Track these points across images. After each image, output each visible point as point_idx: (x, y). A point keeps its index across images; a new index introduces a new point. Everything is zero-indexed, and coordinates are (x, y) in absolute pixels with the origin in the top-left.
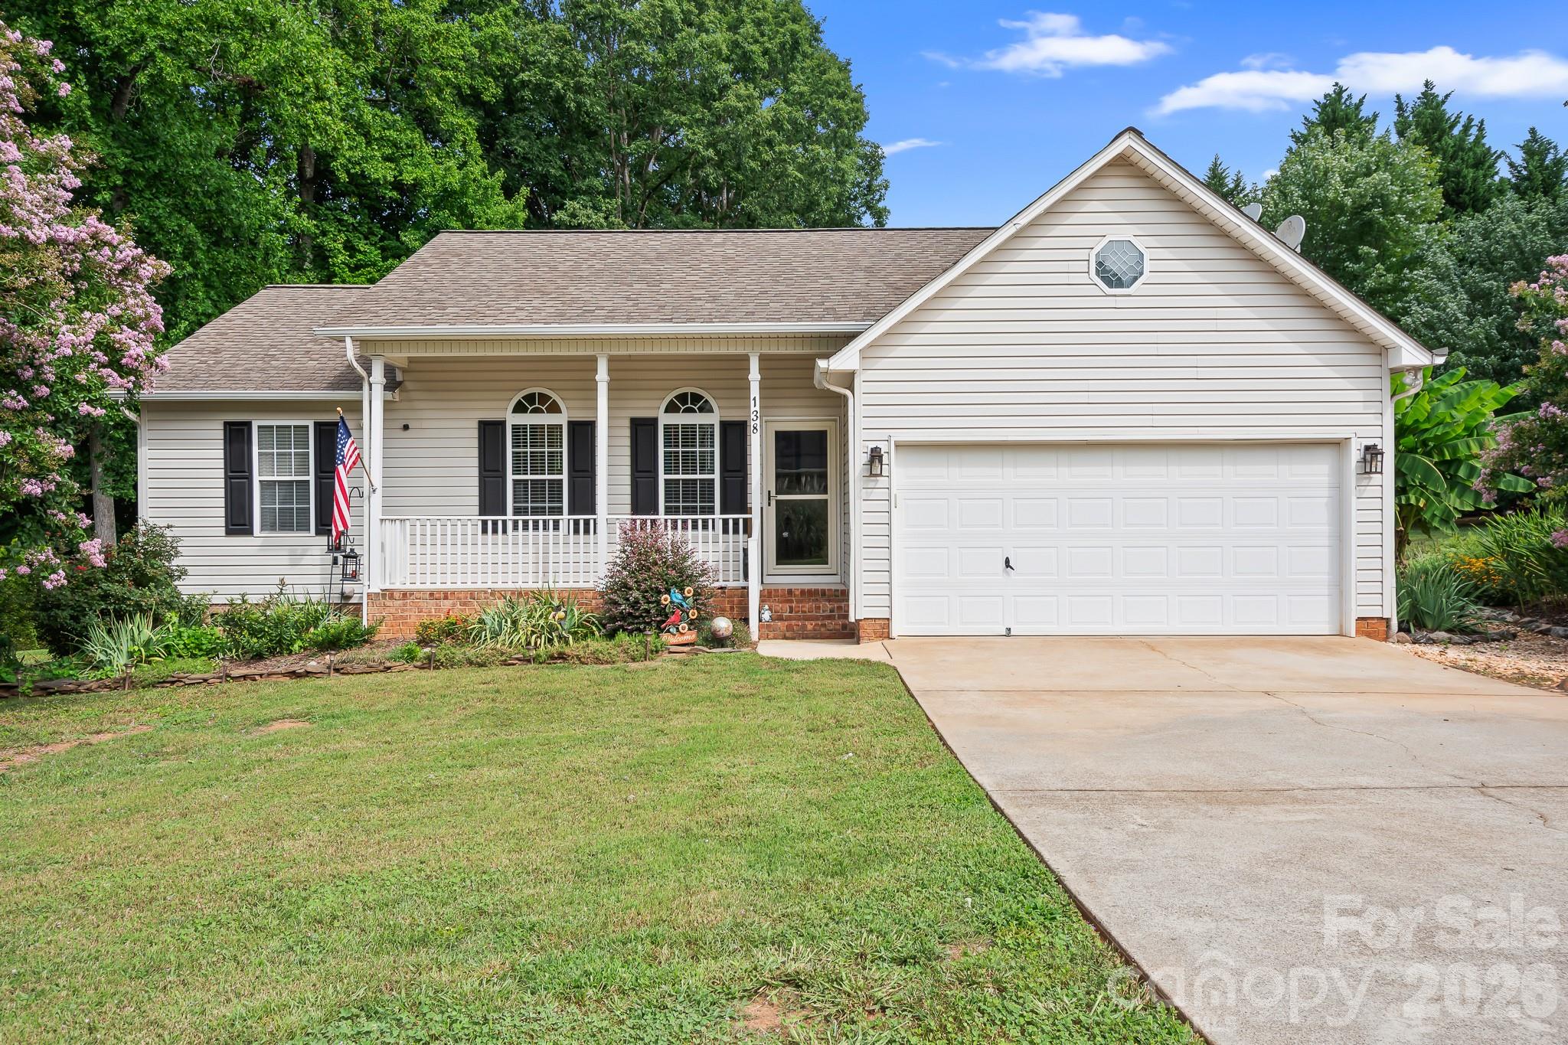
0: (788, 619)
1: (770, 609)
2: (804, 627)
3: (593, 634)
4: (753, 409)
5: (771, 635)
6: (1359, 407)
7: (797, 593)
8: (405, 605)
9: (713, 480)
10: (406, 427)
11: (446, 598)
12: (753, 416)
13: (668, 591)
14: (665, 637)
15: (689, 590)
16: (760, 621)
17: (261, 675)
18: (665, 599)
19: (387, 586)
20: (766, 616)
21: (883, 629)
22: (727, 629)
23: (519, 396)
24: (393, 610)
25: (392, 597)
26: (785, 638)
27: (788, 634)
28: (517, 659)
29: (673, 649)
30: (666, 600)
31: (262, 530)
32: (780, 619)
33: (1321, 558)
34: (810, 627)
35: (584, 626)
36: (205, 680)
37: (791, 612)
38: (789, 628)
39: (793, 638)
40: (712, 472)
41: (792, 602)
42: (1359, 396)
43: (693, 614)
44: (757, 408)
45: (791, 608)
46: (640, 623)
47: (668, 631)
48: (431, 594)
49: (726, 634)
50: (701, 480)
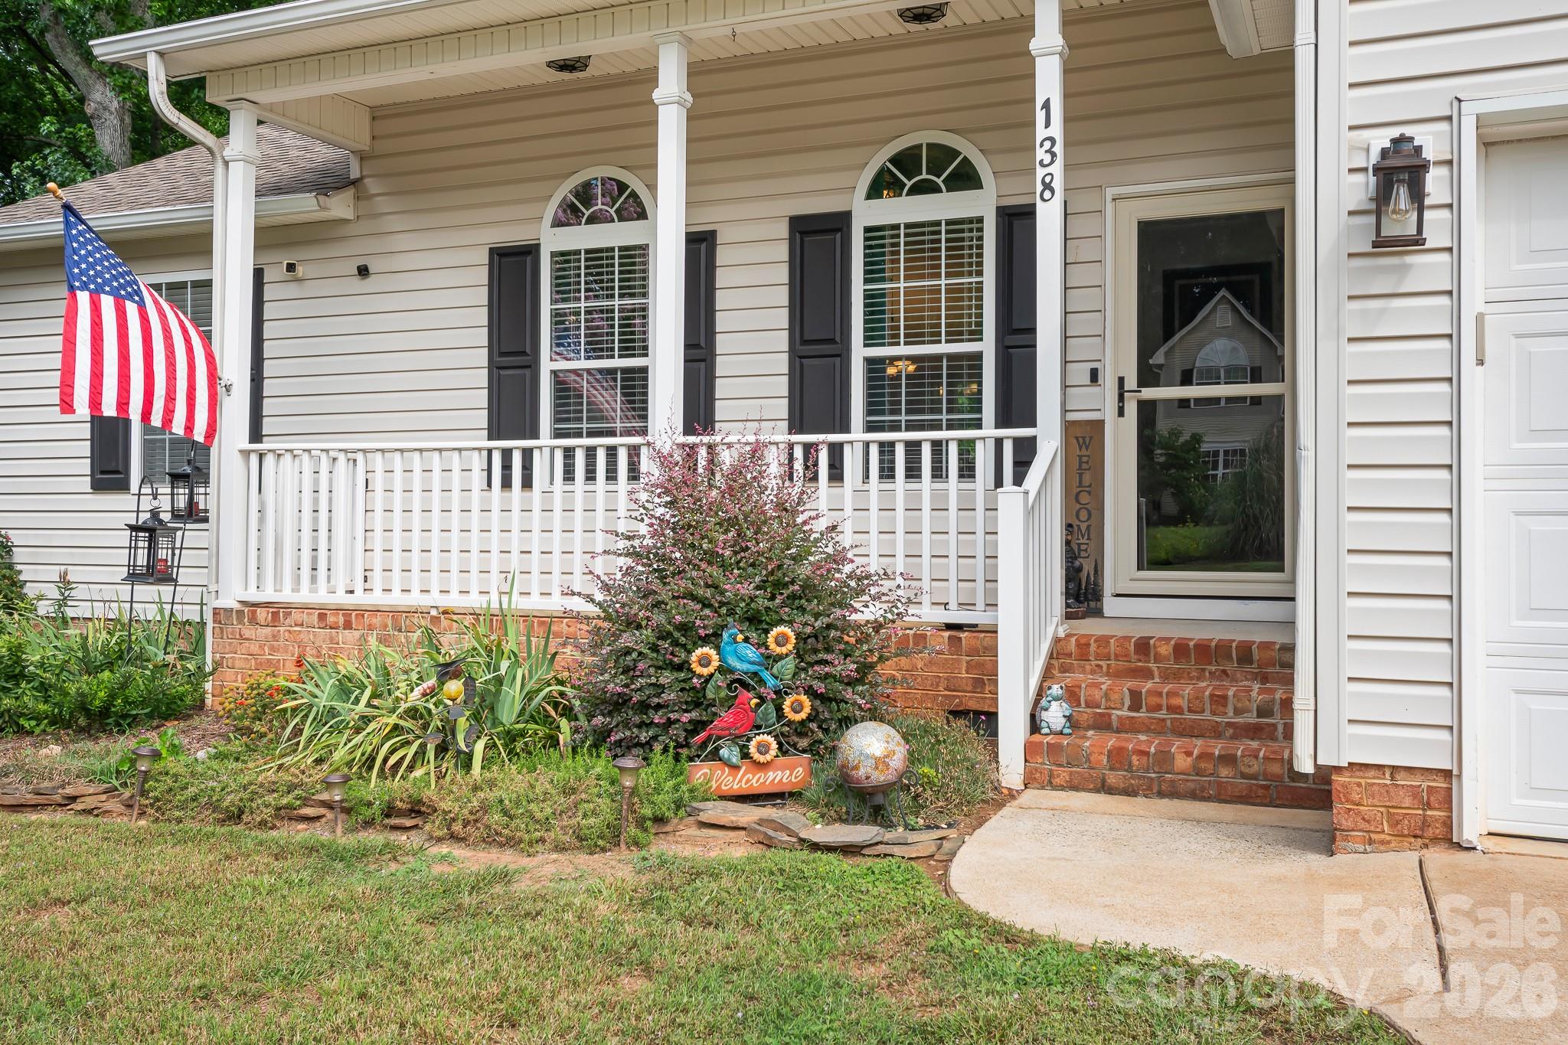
0: (1128, 727)
1: (1071, 695)
2: (1164, 758)
3: (554, 742)
4: (1041, 132)
5: (1063, 775)
7: (1165, 650)
8: (275, 637)
9: (978, 356)
10: (363, 271)
11: (348, 625)
12: (1041, 154)
13: (713, 639)
14: (702, 772)
15: (783, 637)
16: (1035, 726)
18: (704, 659)
19: (253, 595)
20: (1055, 715)
21: (1424, 808)
22: (881, 762)
23: (564, 189)
24: (254, 648)
25: (253, 620)
26: (1104, 788)
27: (1113, 778)
29: (714, 811)
30: (705, 661)
31: (144, 480)
32: (1102, 724)
34: (1182, 762)
35: (547, 720)
37: (1135, 706)
38: (1118, 758)
39: (1129, 792)
40: (977, 335)
41: (1147, 674)
43: (798, 707)
44: (1056, 130)
45: (1135, 696)
46: (641, 725)
47: (715, 755)
49: (879, 777)
50: (951, 357)
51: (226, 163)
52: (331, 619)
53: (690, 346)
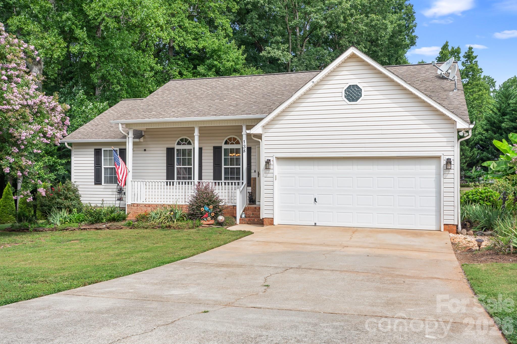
0: (252, 217)
1: (246, 214)
2: (254, 220)
3: (184, 220)
5: (243, 222)
6: (445, 144)
8: (137, 208)
9: (240, 168)
10: (145, 150)
11: (149, 207)
12: (244, 147)
13: (203, 207)
14: (202, 222)
15: (211, 207)
16: (241, 217)
17: (89, 229)
18: (203, 209)
19: (133, 202)
20: (243, 216)
21: (271, 222)
22: (221, 220)
23: (179, 139)
24: (134, 210)
25: (134, 206)
26: (248, 224)
27: (249, 222)
28: (157, 227)
29: (203, 225)
30: (202, 209)
31: (105, 183)
32: (249, 217)
33: (432, 201)
34: (256, 220)
35: (182, 217)
36: (75, 229)
37: (253, 215)
38: (249, 220)
39: (250, 224)
40: (240, 165)
41: (256, 211)
42: (445, 139)
43: (213, 214)
44: (245, 144)
45: (253, 213)
46: (195, 217)
47: (204, 220)
48: (145, 205)
49: (221, 221)
50: (236, 168)
51: (129, 138)
52: (146, 206)
53: (199, 164)
